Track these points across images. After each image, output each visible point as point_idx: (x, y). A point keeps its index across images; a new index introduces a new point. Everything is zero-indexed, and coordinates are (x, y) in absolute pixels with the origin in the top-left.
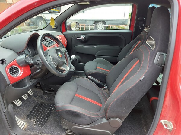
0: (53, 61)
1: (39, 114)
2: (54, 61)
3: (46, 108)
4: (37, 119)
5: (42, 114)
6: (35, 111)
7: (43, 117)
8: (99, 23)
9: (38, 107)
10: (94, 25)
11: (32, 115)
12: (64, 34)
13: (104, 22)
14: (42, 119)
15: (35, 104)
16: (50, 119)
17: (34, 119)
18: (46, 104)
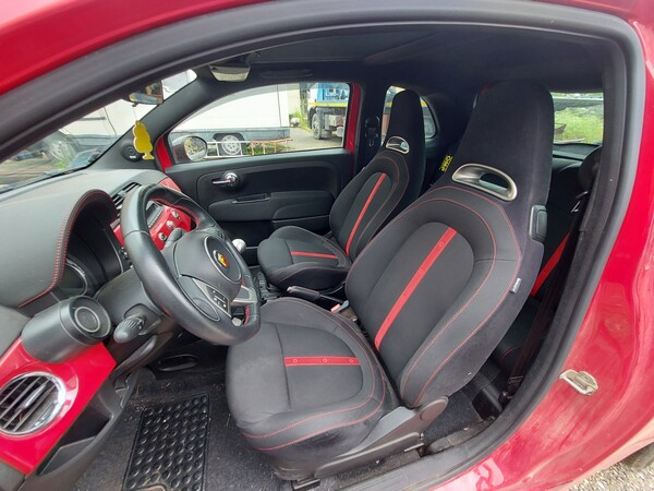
0: (213, 297)
1: (167, 451)
2: (217, 294)
3: (181, 420)
4: (165, 474)
5: (177, 448)
6: (148, 446)
7: (186, 456)
8: (226, 138)
9: (152, 428)
10: (215, 142)
11: (143, 467)
12: (170, 176)
13: (238, 135)
14: (185, 466)
15: (137, 420)
16: (213, 456)
17: (153, 478)
18: (177, 405)
